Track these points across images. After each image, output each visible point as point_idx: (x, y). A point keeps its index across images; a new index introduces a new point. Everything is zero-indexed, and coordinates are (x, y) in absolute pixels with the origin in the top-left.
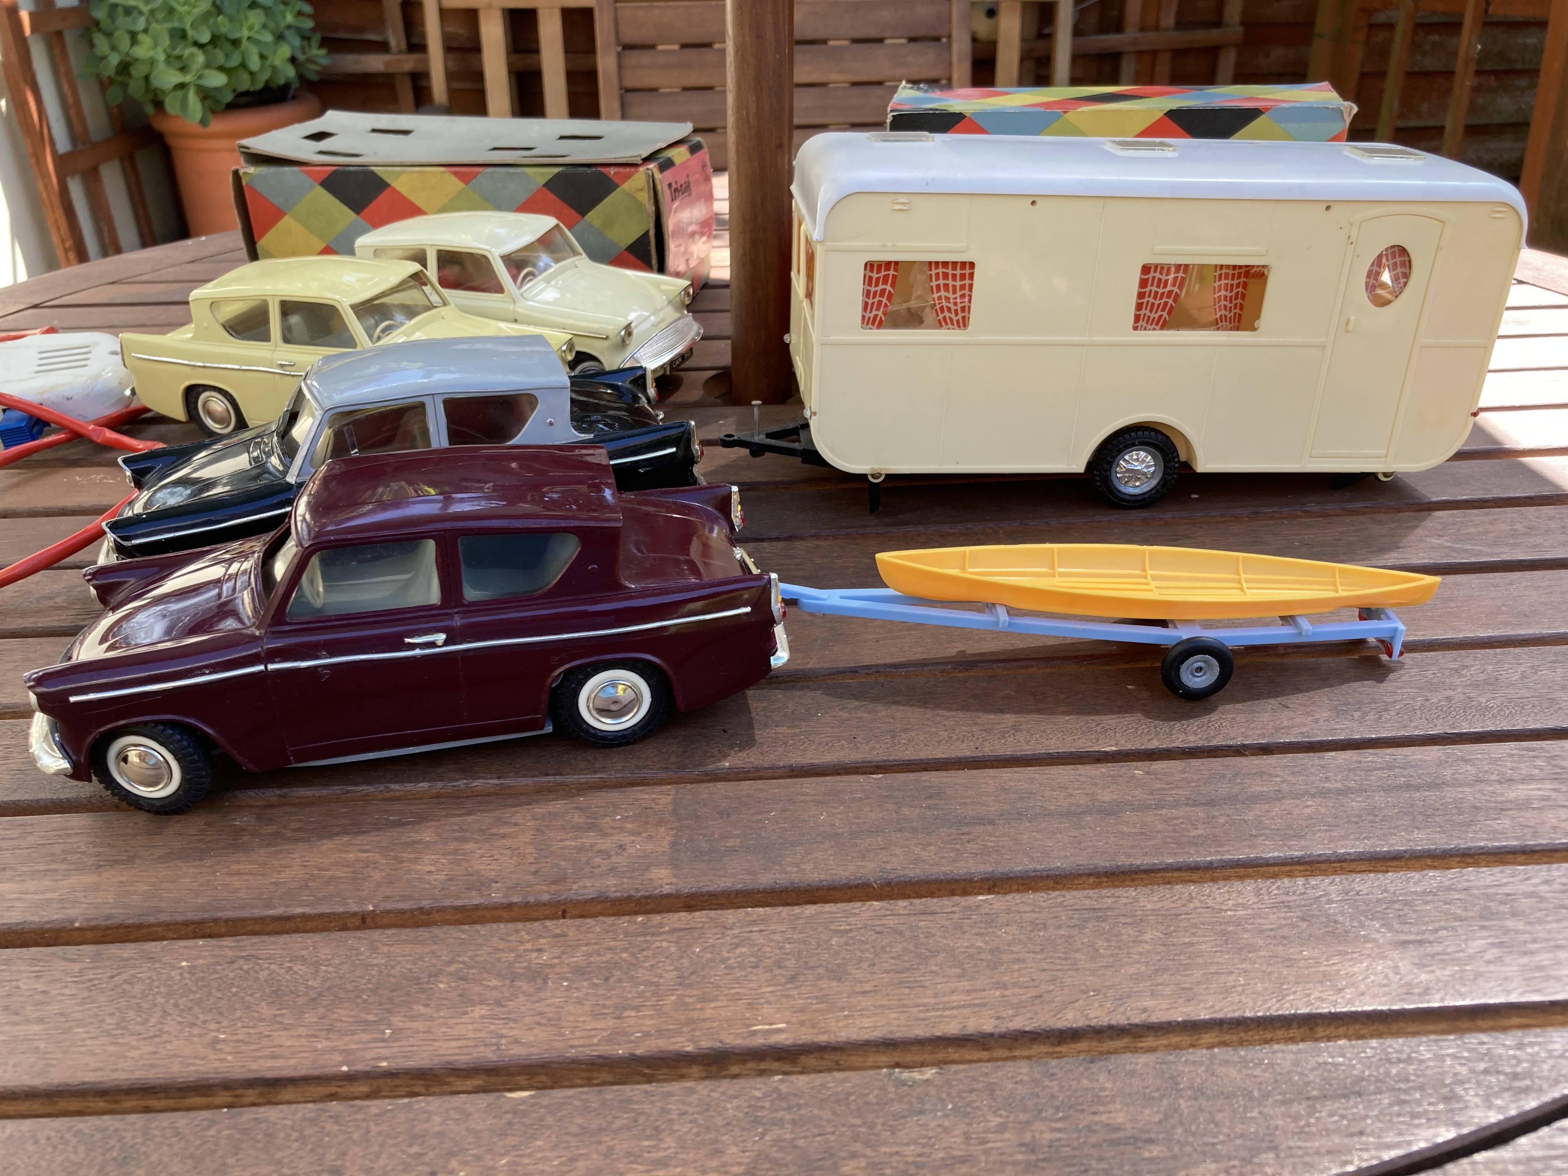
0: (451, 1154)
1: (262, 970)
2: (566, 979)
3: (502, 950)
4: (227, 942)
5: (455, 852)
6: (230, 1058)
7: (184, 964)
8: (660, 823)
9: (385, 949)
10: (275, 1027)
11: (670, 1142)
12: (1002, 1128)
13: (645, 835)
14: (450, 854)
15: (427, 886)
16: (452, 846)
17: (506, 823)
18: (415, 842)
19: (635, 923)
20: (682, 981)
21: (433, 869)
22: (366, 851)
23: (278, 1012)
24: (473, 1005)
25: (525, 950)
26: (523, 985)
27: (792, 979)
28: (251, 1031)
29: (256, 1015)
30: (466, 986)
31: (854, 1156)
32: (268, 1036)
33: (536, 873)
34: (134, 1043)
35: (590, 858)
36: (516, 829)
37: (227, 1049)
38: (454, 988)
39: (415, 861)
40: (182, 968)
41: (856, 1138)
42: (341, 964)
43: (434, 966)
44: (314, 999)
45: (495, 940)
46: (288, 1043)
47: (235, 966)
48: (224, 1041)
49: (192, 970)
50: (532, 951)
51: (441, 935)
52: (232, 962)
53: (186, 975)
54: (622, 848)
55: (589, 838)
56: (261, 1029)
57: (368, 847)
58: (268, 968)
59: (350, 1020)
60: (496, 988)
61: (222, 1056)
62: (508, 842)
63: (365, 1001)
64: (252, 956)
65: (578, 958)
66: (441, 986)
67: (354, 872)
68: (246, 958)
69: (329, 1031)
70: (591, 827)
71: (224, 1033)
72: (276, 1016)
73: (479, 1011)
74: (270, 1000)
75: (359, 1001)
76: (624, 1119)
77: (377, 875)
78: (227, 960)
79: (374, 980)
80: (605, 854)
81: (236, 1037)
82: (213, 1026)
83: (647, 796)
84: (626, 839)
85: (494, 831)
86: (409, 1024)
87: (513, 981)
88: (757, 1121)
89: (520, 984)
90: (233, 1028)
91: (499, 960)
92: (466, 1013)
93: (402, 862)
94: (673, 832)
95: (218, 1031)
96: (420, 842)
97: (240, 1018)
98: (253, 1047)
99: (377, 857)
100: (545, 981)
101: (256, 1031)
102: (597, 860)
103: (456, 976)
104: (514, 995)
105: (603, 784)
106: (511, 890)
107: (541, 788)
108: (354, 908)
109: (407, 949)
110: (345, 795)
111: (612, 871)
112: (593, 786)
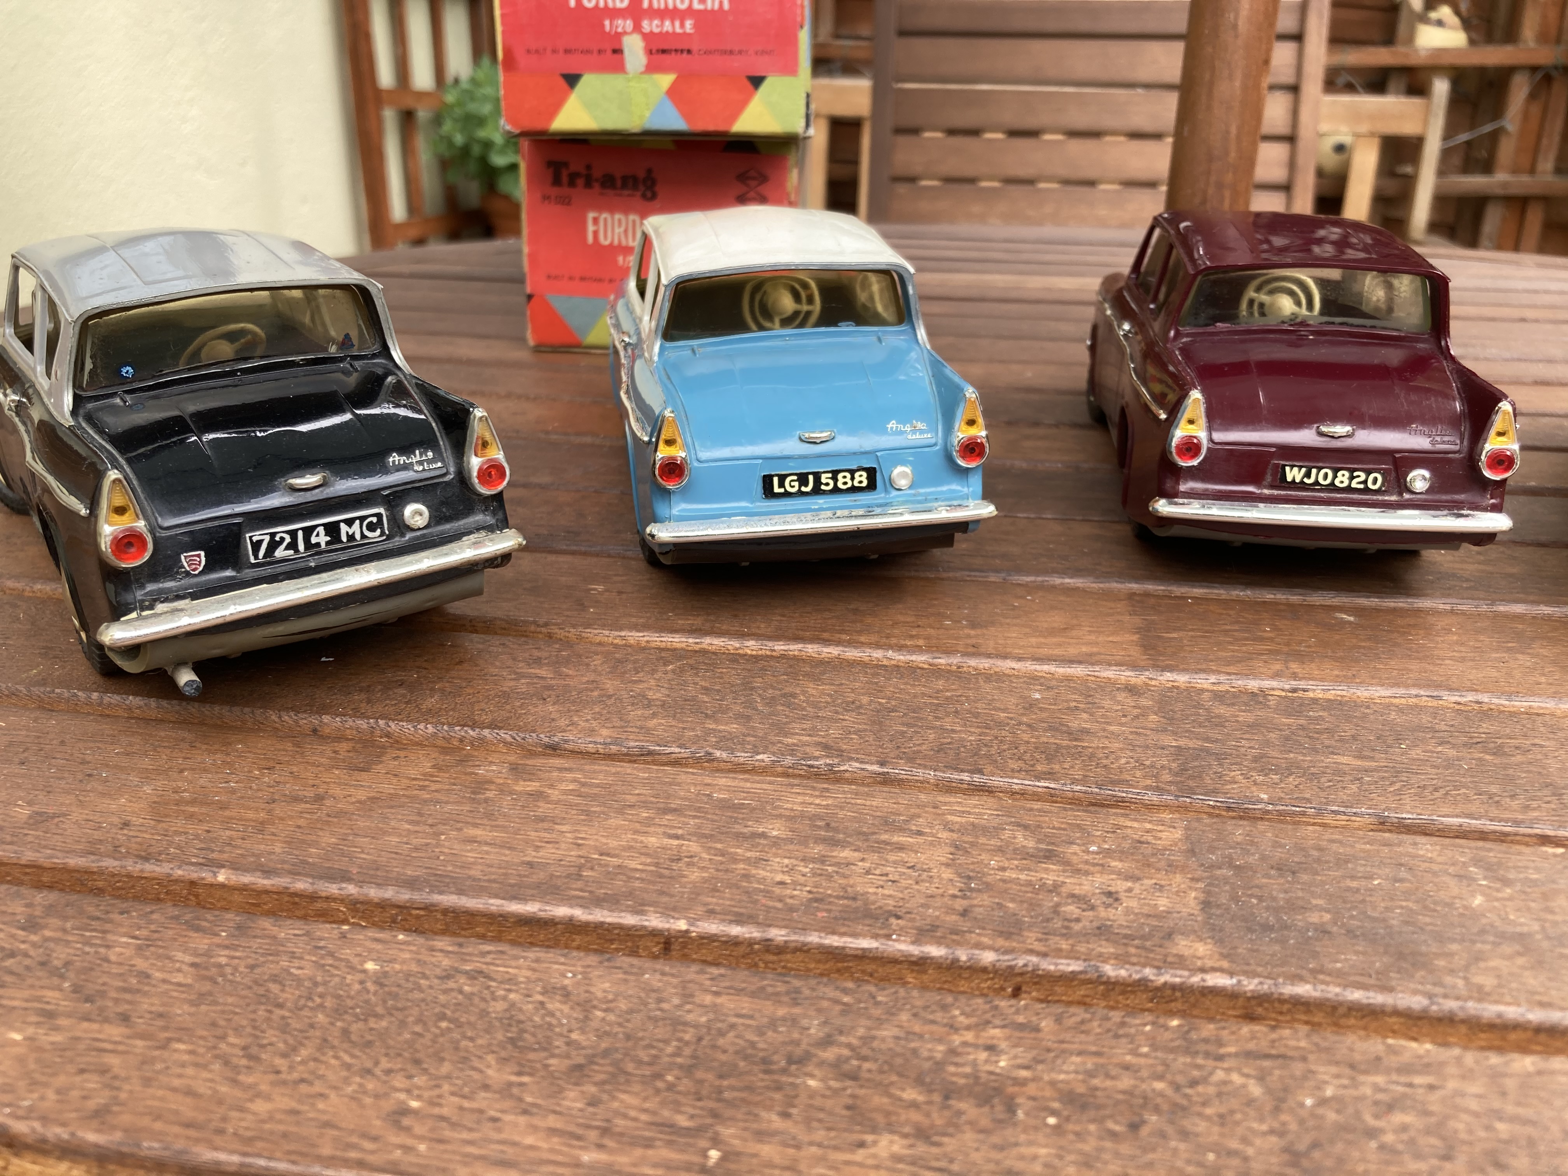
1: (494, 999)
2: (1054, 1113)
3: (921, 1036)
4: (443, 943)
5: (822, 860)
6: (422, 1147)
7: (370, 966)
8: (1172, 867)
9: (708, 999)
10: (508, 1104)
13: (1148, 882)
14: (813, 860)
15: (779, 905)
16: (817, 850)
17: (901, 830)
18: (755, 835)
19: (1167, 1028)
21: (787, 879)
22: (677, 837)
23: (514, 1078)
24: (874, 1129)
25: (965, 1044)
26: (969, 1109)
28: (466, 1104)
29: (476, 1075)
30: (862, 1092)
32: (495, 1120)
33: (964, 913)
34: (263, 1087)
35: (1058, 905)
36: (920, 839)
37: (419, 1129)
38: (836, 1092)
39: (757, 862)
40: (365, 971)
42: (631, 1011)
43: (797, 1043)
44: (579, 1067)
45: (904, 1017)
46: (529, 1140)
47: (451, 984)
48: (415, 1112)
49: (380, 979)
50: (976, 1046)
51: (807, 992)
52: (448, 977)
53: (370, 985)
54: (1113, 896)
55: (1051, 874)
56: (483, 1105)
57: (680, 832)
58: (504, 998)
59: (644, 1117)
60: (914, 1105)
61: (409, 1142)
62: (911, 858)
63: (671, 1087)
64: (481, 972)
66: (812, 1083)
67: (657, 865)
68: (473, 976)
69: (605, 1131)
70: (1049, 856)
71: (419, 1098)
72: (510, 1084)
74: (503, 1054)
75: (660, 1084)
77: (695, 875)
78: (438, 971)
79: (687, 1051)
80: (1084, 902)
81: (436, 1111)
82: (399, 1081)
83: (1136, 825)
84: (1116, 884)
85: (885, 837)
86: (753, 1147)
87: (947, 1097)
89: (962, 1105)
90: (437, 1092)
91: (915, 1052)
92: (862, 1145)
93: (735, 861)
94: (1201, 885)
95: (408, 1091)
96: (763, 835)
97: (448, 1077)
98: (465, 1135)
99: (694, 847)
100: (1011, 1109)
101: (474, 1105)
102: (1071, 909)
103: (838, 1069)
104: (954, 1126)
105: (1051, 797)
106: (924, 934)
107: (949, 788)
108: (654, 921)
109: (746, 1004)
110: (645, 757)
111: (1103, 931)
112: (1036, 797)
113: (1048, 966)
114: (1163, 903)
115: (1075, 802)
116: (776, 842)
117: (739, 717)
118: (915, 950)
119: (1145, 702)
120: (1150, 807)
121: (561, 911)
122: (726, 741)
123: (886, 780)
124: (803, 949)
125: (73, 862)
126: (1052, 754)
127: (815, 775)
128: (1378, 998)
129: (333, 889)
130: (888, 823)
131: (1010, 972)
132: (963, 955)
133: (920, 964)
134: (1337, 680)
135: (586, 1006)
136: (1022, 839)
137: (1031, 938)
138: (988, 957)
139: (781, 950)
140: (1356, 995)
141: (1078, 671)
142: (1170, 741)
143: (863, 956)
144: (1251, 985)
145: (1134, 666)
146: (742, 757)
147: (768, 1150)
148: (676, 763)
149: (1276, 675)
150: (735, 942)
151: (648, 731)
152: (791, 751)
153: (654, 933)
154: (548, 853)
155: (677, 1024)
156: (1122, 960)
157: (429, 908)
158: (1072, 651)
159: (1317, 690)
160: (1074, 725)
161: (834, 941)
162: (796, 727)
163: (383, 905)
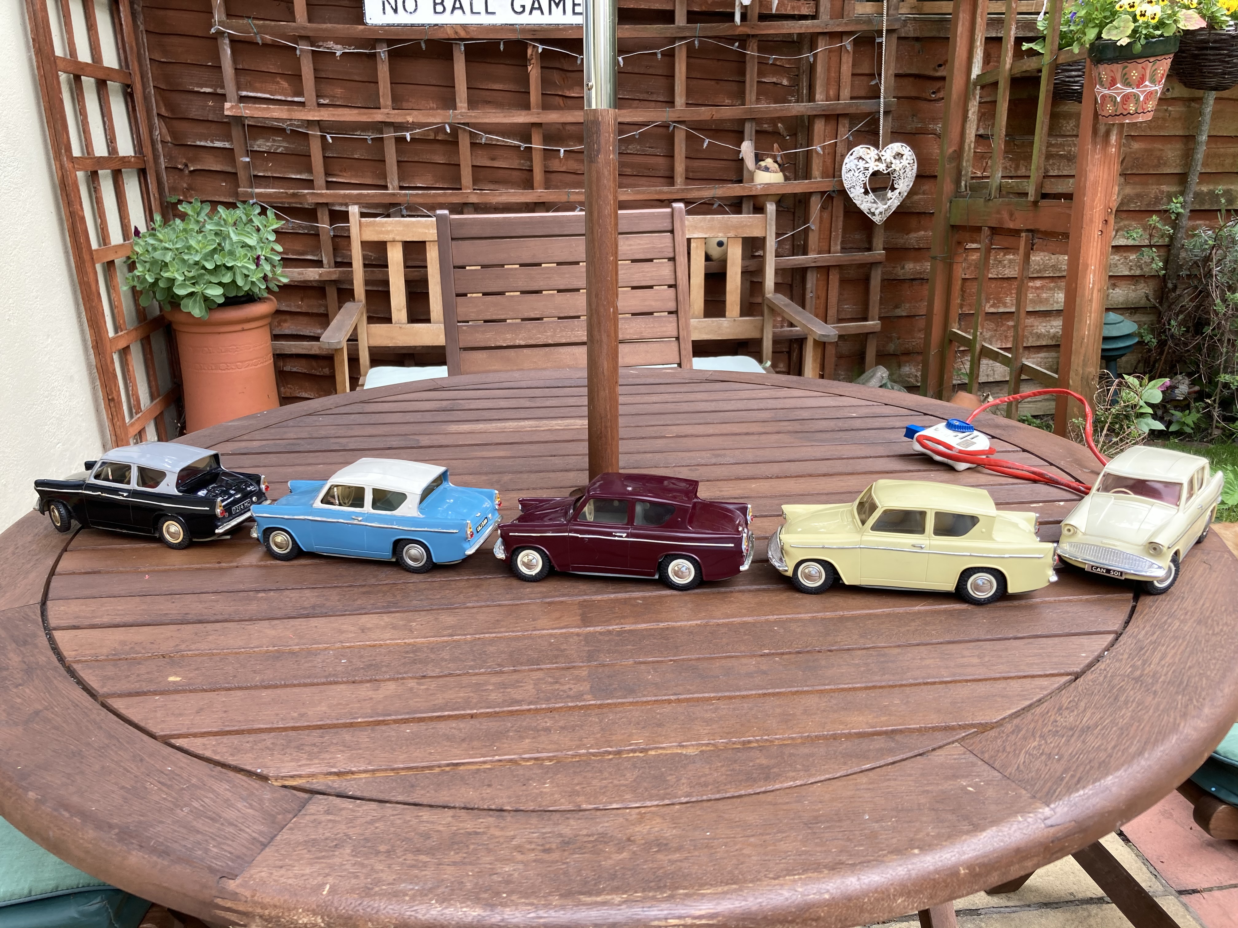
0: (528, 780)
1: (439, 731)
2: (559, 731)
3: (532, 723)
5: (504, 692)
7: (407, 730)
8: (584, 680)
9: (486, 724)
11: (606, 774)
12: (722, 766)
13: (579, 684)
14: (502, 693)
15: (496, 704)
16: (502, 690)
17: (521, 682)
18: (486, 689)
19: (580, 712)
20: (602, 729)
21: (497, 698)
22: (467, 693)
25: (541, 722)
26: (542, 733)
27: (643, 728)
30: (521, 733)
31: (671, 775)
32: (450, 750)
33: (538, 698)
35: (559, 693)
36: (526, 683)
38: (516, 735)
39: (488, 695)
40: (407, 732)
41: (671, 770)
42: (470, 729)
43: (506, 728)
44: (463, 740)
49: (411, 732)
50: (543, 722)
54: (571, 689)
55: (557, 686)
58: (441, 731)
62: (524, 688)
65: (561, 723)
66: (511, 734)
67: (465, 700)
68: (433, 728)
70: (556, 682)
73: (527, 741)
76: (589, 768)
77: (475, 701)
79: (484, 733)
80: (564, 691)
83: (577, 672)
84: (572, 686)
85: (517, 684)
86: (502, 745)
87: (538, 731)
88: (635, 767)
90: (436, 748)
91: (530, 725)
93: (483, 696)
94: (590, 683)
95: (430, 749)
96: (488, 689)
97: (437, 746)
99: (472, 694)
100: (550, 731)
101: (445, 749)
102: (561, 693)
103: (516, 731)
104: (540, 736)
105: (557, 668)
106: (530, 703)
107: (532, 670)
108: (469, 712)
109: (494, 723)
110: (450, 675)
111: (568, 697)
112: (553, 669)
113: (557, 705)
114: (581, 689)
115: (563, 669)
116: (492, 690)
117: (473, 660)
118: (528, 707)
119: (581, 638)
120: (581, 667)
121: (446, 713)
122: (471, 667)
123: (515, 671)
124: (503, 712)
125: (319, 723)
126: (556, 657)
127: (497, 673)
128: (624, 700)
129: (389, 718)
130: (517, 681)
131: (549, 708)
132: (539, 707)
133: (529, 710)
134: (633, 623)
135: (460, 729)
136: (550, 680)
137: (553, 701)
138: (544, 706)
139: (498, 713)
140: (620, 700)
141: (564, 631)
142: (587, 649)
143: (517, 711)
144: (599, 702)
145: (579, 627)
146: (477, 671)
147: (505, 745)
148: (459, 675)
149: (617, 624)
150: (488, 713)
151: (449, 668)
152: (489, 667)
153: (469, 714)
154: (436, 702)
155: (481, 729)
156: (572, 702)
157: (414, 718)
158: (562, 625)
159: (628, 627)
160: (562, 648)
161: (510, 709)
162: (489, 660)
163: (402, 720)
